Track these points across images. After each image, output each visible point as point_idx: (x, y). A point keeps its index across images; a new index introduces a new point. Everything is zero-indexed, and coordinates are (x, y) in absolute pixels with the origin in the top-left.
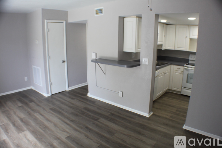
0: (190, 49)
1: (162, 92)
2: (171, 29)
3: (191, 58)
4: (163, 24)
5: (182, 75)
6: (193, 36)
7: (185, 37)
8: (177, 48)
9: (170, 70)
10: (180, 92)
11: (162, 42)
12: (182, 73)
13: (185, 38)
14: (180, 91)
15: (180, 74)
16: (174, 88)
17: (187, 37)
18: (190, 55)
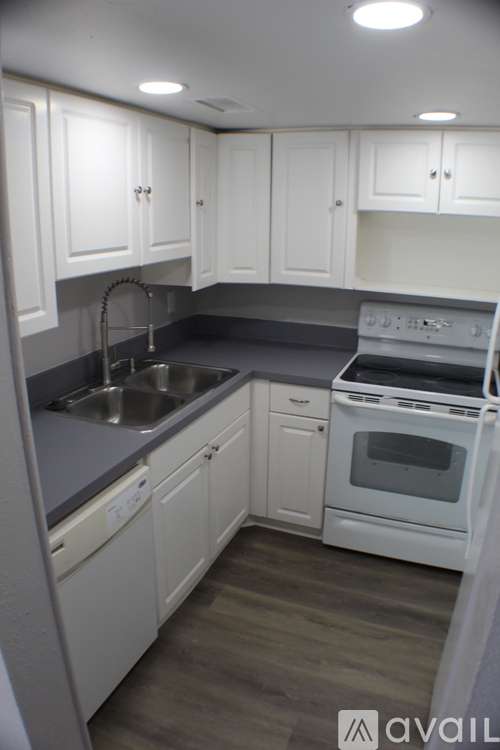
0: (358, 274)
1: (202, 561)
2: (243, 157)
3: (370, 324)
4: (184, 127)
5: (320, 439)
6: (376, 194)
7: (330, 203)
8: (284, 272)
9: (251, 409)
10: (320, 532)
11: (189, 240)
12: (321, 429)
13: (332, 210)
14: (318, 526)
15: (309, 434)
16: (280, 511)
17: (339, 204)
18: (365, 309)
